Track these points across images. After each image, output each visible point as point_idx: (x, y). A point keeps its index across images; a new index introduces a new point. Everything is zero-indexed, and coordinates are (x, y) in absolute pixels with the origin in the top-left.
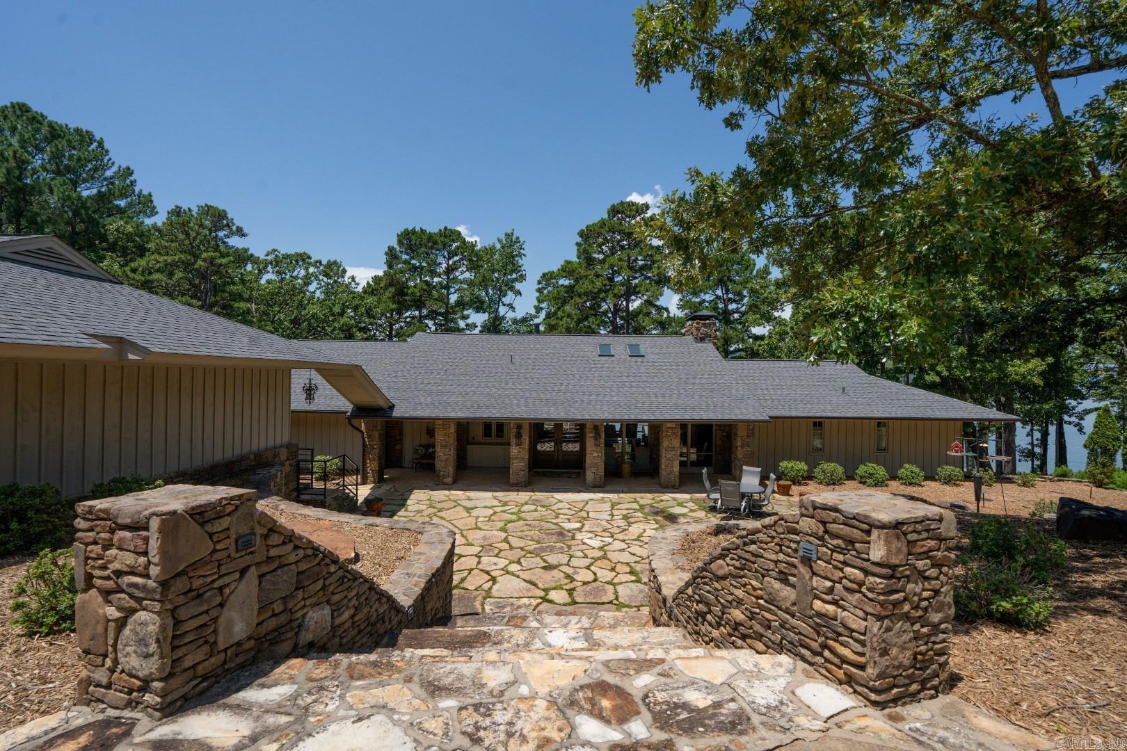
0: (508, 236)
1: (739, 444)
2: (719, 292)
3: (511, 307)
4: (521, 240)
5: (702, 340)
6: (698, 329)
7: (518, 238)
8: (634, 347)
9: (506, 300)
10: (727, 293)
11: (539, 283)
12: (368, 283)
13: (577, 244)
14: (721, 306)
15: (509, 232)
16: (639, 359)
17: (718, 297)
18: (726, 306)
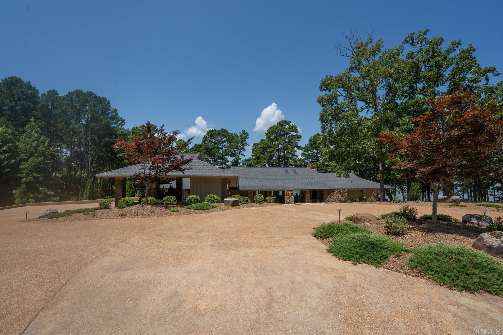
0: (244, 131)
1: (325, 195)
2: (315, 151)
3: (243, 155)
4: (248, 133)
5: (313, 168)
6: (312, 165)
7: (247, 132)
8: (295, 171)
9: (242, 153)
10: (317, 151)
11: (253, 147)
12: (193, 147)
13: (266, 133)
14: (316, 155)
15: (243, 130)
16: (297, 174)
17: (314, 152)
18: (317, 155)
